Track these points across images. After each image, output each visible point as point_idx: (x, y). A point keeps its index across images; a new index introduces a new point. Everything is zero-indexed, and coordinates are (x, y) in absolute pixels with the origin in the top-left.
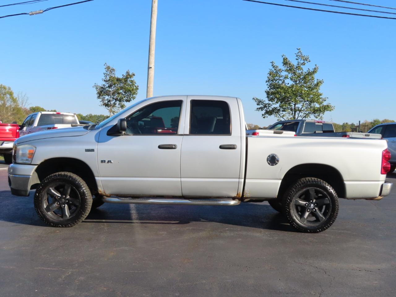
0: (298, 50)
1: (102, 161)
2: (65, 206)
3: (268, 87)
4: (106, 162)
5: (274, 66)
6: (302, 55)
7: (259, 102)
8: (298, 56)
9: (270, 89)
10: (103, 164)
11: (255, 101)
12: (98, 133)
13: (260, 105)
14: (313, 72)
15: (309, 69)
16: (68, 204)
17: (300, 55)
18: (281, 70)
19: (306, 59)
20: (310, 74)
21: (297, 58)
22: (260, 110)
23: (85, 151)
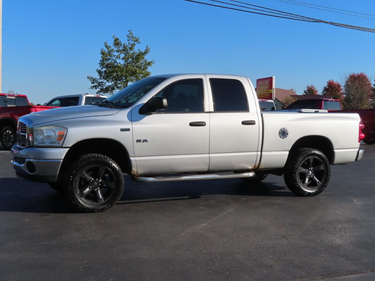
0: (129, 31)
1: (138, 141)
2: (98, 190)
3: (100, 67)
4: (142, 141)
5: (107, 46)
6: (133, 36)
7: (94, 80)
8: (129, 37)
9: (102, 68)
10: (139, 143)
11: (89, 80)
12: (129, 111)
13: (94, 83)
14: (145, 53)
15: (139, 50)
16: (101, 187)
17: (132, 36)
18: (114, 50)
19: (137, 41)
20: (141, 55)
21: (128, 39)
22: (94, 88)
23: (120, 130)
